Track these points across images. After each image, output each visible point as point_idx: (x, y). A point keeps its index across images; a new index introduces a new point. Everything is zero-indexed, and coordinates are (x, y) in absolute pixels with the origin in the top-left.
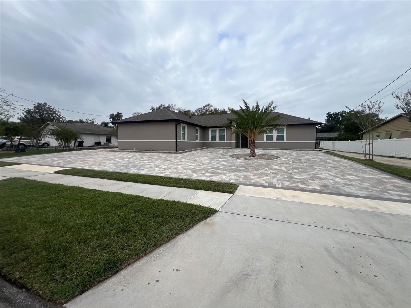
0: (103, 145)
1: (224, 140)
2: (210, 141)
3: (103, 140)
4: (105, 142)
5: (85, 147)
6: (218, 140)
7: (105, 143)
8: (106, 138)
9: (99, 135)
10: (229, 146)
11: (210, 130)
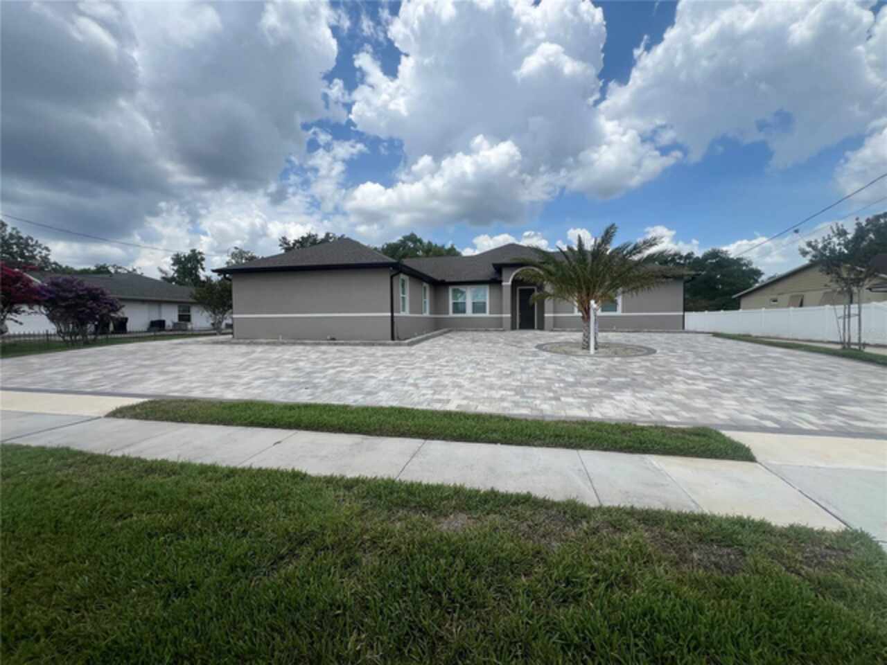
0: (171, 328)
1: (484, 312)
2: (451, 314)
3: (170, 316)
4: (176, 320)
5: (130, 332)
6: (469, 313)
7: (177, 324)
8: (179, 311)
9: (159, 303)
10: (497, 325)
11: (451, 289)
